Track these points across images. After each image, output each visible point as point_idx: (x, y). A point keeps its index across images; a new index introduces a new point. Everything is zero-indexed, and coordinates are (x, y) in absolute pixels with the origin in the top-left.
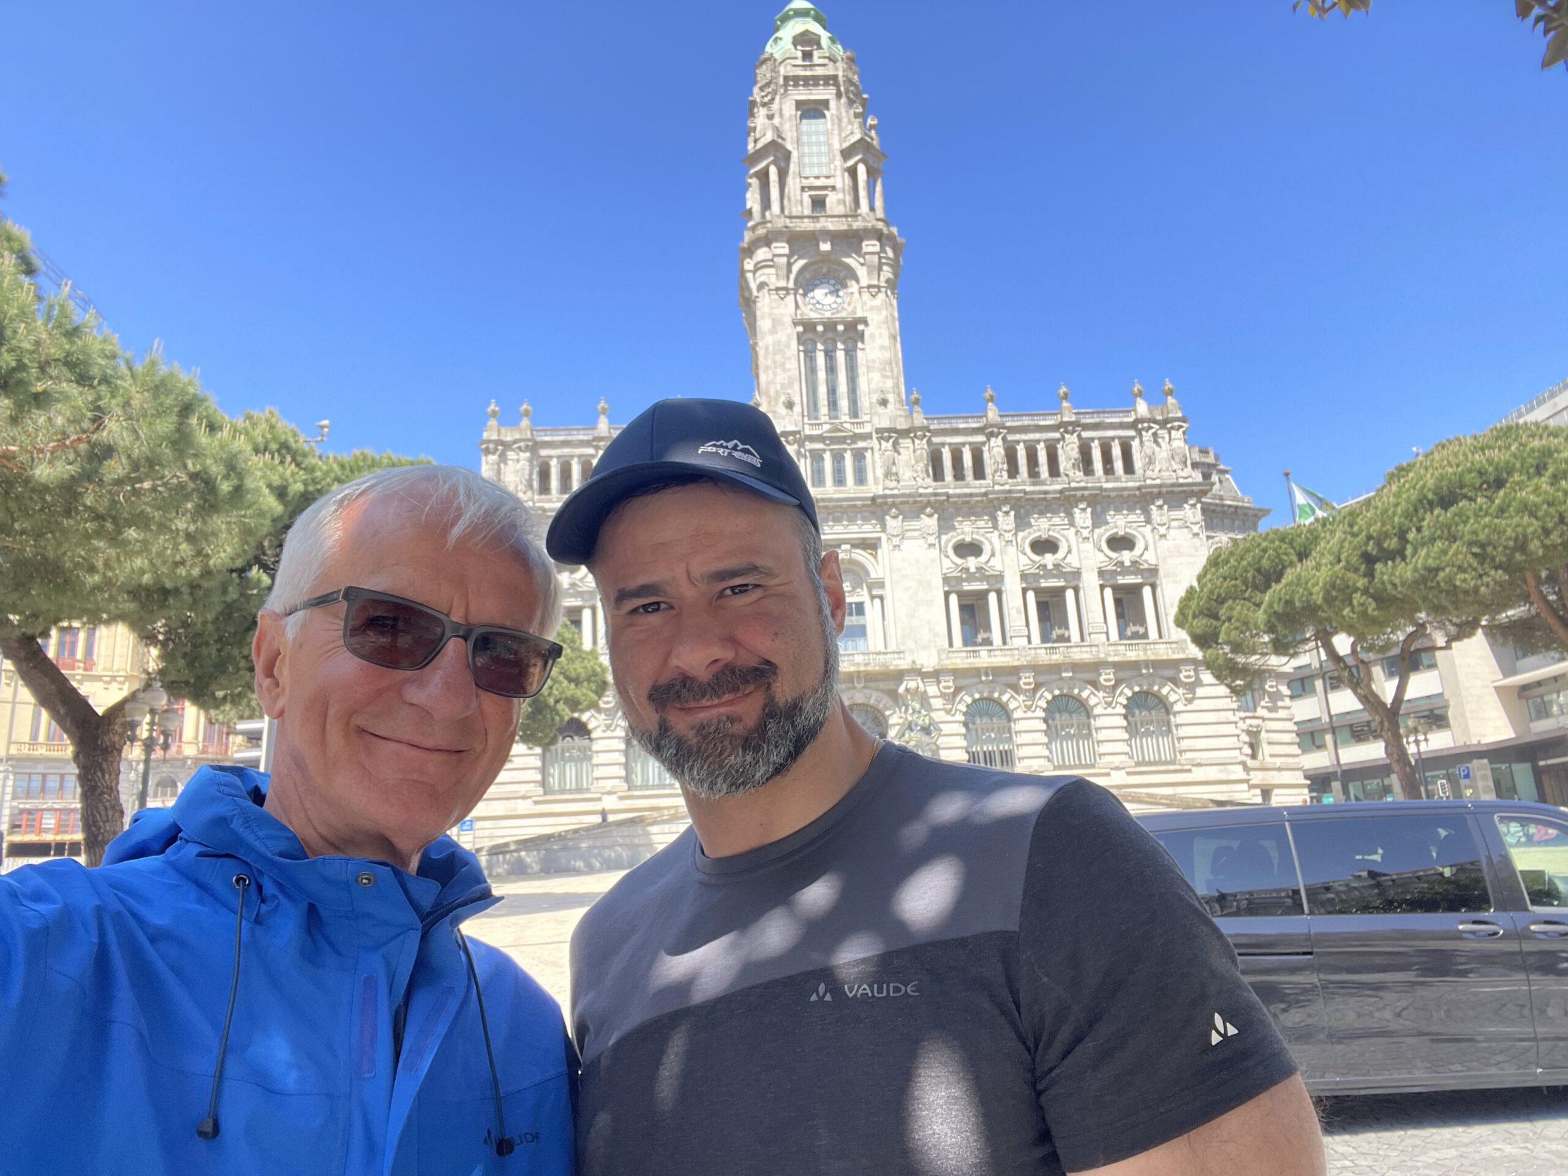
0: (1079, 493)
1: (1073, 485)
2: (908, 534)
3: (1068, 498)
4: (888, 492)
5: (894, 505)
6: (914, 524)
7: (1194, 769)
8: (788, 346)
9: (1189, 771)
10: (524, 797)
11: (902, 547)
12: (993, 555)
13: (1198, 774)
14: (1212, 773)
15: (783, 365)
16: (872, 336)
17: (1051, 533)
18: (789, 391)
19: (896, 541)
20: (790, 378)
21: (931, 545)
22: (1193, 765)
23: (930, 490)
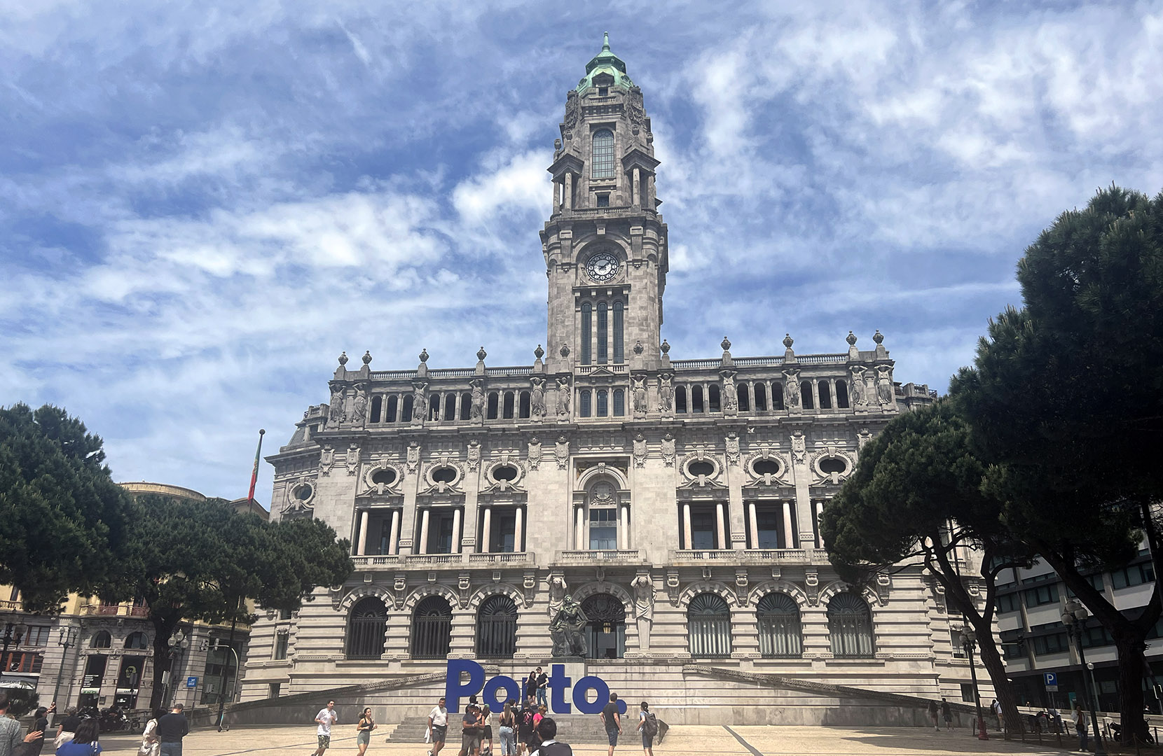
0: (794, 423)
1: (791, 416)
2: (651, 455)
3: (785, 426)
4: (636, 421)
5: (639, 431)
6: (657, 447)
7: (886, 663)
8: (568, 307)
9: (883, 664)
10: (330, 661)
11: (644, 466)
12: (721, 472)
13: (890, 668)
14: (904, 667)
15: (563, 322)
16: (634, 299)
17: (771, 455)
18: (566, 342)
19: (640, 460)
20: (567, 332)
21: (669, 464)
22: (886, 660)
23: (671, 419)
